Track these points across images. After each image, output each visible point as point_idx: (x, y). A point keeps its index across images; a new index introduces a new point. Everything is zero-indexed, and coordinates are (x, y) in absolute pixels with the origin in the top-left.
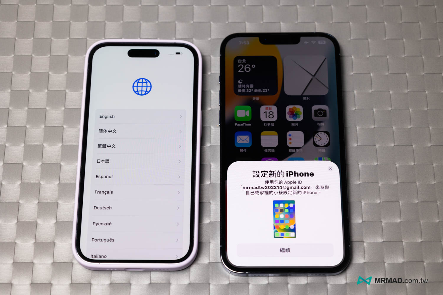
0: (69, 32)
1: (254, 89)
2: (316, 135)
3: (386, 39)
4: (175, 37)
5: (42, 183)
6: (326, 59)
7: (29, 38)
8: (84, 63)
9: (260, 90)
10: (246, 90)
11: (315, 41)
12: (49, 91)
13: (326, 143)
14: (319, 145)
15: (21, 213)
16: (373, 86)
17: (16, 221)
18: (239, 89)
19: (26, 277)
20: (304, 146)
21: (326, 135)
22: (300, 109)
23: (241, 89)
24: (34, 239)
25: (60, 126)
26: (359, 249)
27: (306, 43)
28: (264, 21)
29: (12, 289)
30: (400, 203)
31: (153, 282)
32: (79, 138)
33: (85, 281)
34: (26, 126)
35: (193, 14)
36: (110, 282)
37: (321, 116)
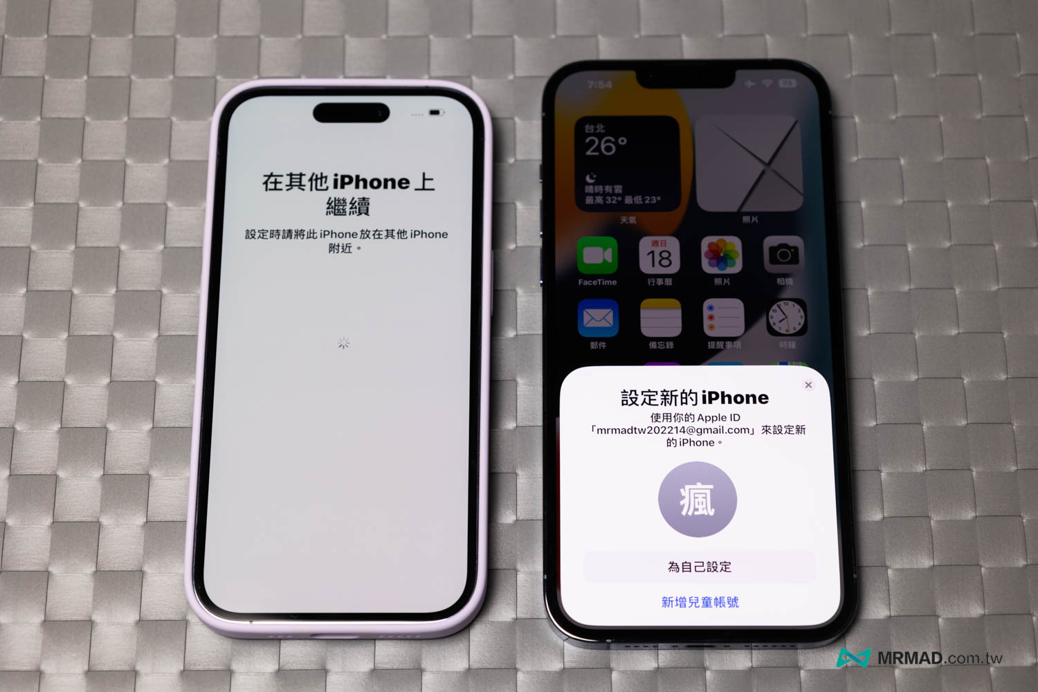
0: (174, 63)
1: (623, 195)
2: (775, 307)
3: (937, 76)
4: (428, 72)
5: (111, 427)
6: (798, 125)
7: (76, 78)
8: (208, 136)
9: (638, 200)
10: (604, 199)
12: (125, 206)
13: (798, 328)
15: (62, 501)
16: (905, 189)
17: (49, 521)
18: (588, 197)
19: (74, 655)
20: (743, 334)
21: (797, 307)
22: (734, 244)
23: (592, 197)
24: (94, 564)
25: (154, 289)
26: (876, 584)
27: (750, 84)
28: (643, 33)
29: (41, 685)
30: (974, 473)
31: (379, 665)
32: (198, 317)
33: (216, 666)
34: (71, 291)
35: (471, 17)
36: (277, 667)
37: (785, 261)
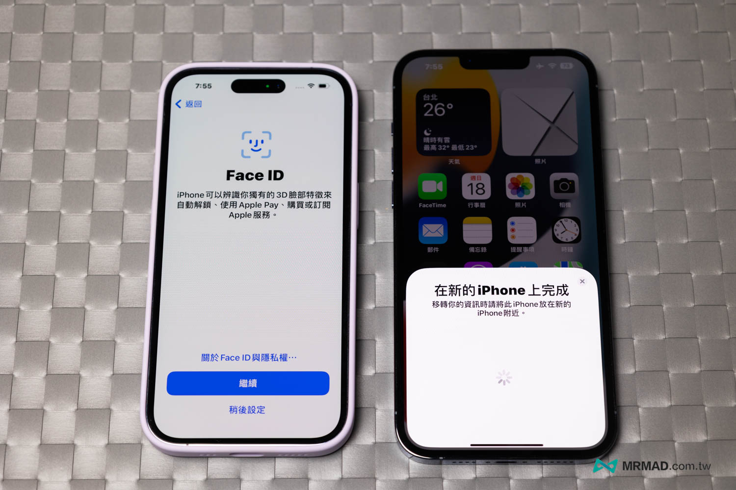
0: (133, 52)
1: (450, 144)
2: (558, 223)
3: (671, 61)
4: (312, 58)
5: (88, 307)
6: (574, 94)
7: (64, 62)
8: (157, 103)
9: (461, 147)
10: (437, 147)
11: (556, 65)
12: (98, 152)
13: (575, 237)
14: (562, 240)
15: (53, 360)
16: (650, 140)
17: (44, 374)
18: (425, 146)
19: (61, 468)
20: (536, 242)
21: (574, 223)
22: (529, 178)
23: (428, 146)
24: (76, 404)
25: (118, 210)
26: (631, 419)
27: (540, 66)
28: (464, 31)
30: (699, 340)
31: (278, 476)
32: (150, 230)
33: (162, 476)
34: (59, 212)
35: (343, 19)
36: (206, 477)
37: (565, 190)
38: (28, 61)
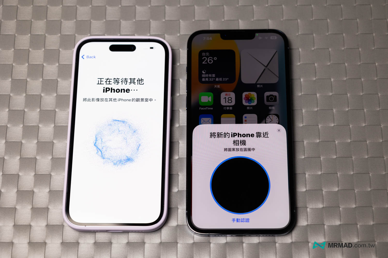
0: (61, 30)
1: (215, 78)
2: (268, 117)
3: (328, 34)
4: (150, 33)
5: (38, 158)
6: (277, 52)
7: (27, 35)
8: (73, 56)
9: (221, 79)
10: (209, 79)
11: (268, 37)
12: (43, 80)
15: (21, 183)
16: (316, 74)
17: (16, 190)
19: (24, 237)
21: (276, 117)
22: (254, 95)
23: (204, 78)
24: (31, 205)
25: (53, 109)
26: (303, 213)
27: (260, 38)
28: (225, 19)
29: (13, 247)
30: (338, 175)
31: (130, 241)
32: (68, 119)
33: (73, 241)
34: (24, 110)
35: (165, 13)
36: (94, 241)
37: (272, 101)
38: (9, 35)
